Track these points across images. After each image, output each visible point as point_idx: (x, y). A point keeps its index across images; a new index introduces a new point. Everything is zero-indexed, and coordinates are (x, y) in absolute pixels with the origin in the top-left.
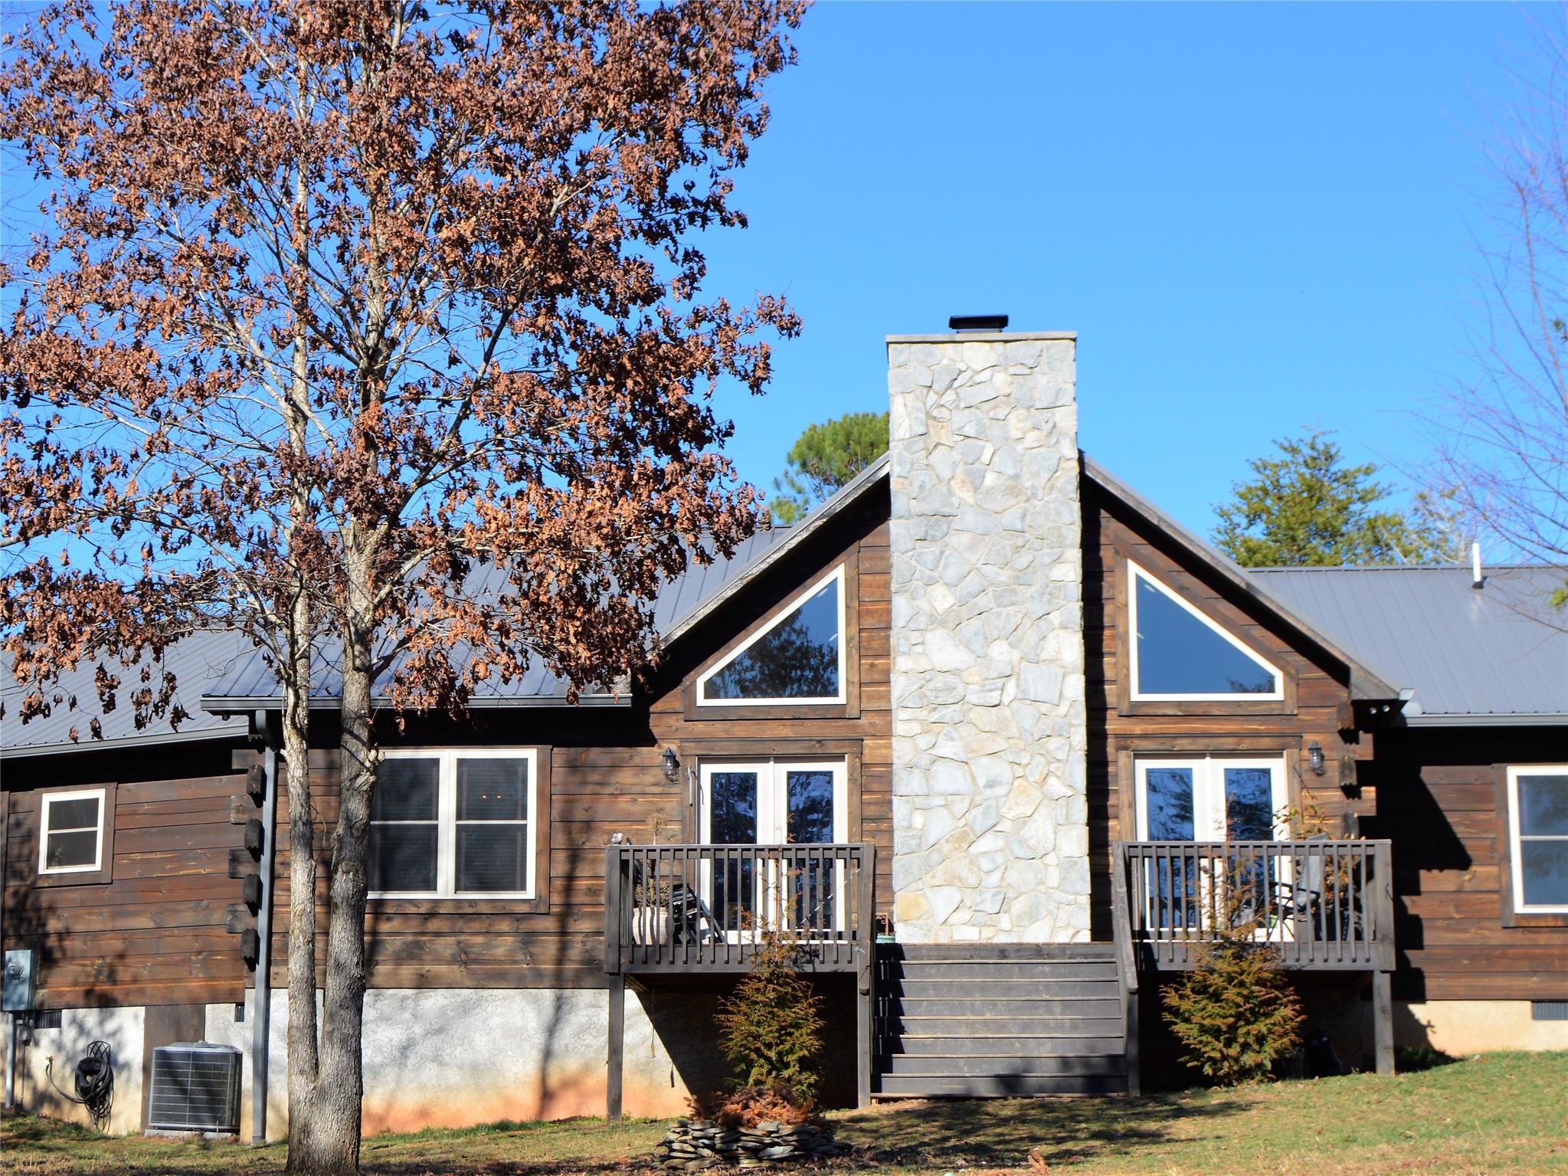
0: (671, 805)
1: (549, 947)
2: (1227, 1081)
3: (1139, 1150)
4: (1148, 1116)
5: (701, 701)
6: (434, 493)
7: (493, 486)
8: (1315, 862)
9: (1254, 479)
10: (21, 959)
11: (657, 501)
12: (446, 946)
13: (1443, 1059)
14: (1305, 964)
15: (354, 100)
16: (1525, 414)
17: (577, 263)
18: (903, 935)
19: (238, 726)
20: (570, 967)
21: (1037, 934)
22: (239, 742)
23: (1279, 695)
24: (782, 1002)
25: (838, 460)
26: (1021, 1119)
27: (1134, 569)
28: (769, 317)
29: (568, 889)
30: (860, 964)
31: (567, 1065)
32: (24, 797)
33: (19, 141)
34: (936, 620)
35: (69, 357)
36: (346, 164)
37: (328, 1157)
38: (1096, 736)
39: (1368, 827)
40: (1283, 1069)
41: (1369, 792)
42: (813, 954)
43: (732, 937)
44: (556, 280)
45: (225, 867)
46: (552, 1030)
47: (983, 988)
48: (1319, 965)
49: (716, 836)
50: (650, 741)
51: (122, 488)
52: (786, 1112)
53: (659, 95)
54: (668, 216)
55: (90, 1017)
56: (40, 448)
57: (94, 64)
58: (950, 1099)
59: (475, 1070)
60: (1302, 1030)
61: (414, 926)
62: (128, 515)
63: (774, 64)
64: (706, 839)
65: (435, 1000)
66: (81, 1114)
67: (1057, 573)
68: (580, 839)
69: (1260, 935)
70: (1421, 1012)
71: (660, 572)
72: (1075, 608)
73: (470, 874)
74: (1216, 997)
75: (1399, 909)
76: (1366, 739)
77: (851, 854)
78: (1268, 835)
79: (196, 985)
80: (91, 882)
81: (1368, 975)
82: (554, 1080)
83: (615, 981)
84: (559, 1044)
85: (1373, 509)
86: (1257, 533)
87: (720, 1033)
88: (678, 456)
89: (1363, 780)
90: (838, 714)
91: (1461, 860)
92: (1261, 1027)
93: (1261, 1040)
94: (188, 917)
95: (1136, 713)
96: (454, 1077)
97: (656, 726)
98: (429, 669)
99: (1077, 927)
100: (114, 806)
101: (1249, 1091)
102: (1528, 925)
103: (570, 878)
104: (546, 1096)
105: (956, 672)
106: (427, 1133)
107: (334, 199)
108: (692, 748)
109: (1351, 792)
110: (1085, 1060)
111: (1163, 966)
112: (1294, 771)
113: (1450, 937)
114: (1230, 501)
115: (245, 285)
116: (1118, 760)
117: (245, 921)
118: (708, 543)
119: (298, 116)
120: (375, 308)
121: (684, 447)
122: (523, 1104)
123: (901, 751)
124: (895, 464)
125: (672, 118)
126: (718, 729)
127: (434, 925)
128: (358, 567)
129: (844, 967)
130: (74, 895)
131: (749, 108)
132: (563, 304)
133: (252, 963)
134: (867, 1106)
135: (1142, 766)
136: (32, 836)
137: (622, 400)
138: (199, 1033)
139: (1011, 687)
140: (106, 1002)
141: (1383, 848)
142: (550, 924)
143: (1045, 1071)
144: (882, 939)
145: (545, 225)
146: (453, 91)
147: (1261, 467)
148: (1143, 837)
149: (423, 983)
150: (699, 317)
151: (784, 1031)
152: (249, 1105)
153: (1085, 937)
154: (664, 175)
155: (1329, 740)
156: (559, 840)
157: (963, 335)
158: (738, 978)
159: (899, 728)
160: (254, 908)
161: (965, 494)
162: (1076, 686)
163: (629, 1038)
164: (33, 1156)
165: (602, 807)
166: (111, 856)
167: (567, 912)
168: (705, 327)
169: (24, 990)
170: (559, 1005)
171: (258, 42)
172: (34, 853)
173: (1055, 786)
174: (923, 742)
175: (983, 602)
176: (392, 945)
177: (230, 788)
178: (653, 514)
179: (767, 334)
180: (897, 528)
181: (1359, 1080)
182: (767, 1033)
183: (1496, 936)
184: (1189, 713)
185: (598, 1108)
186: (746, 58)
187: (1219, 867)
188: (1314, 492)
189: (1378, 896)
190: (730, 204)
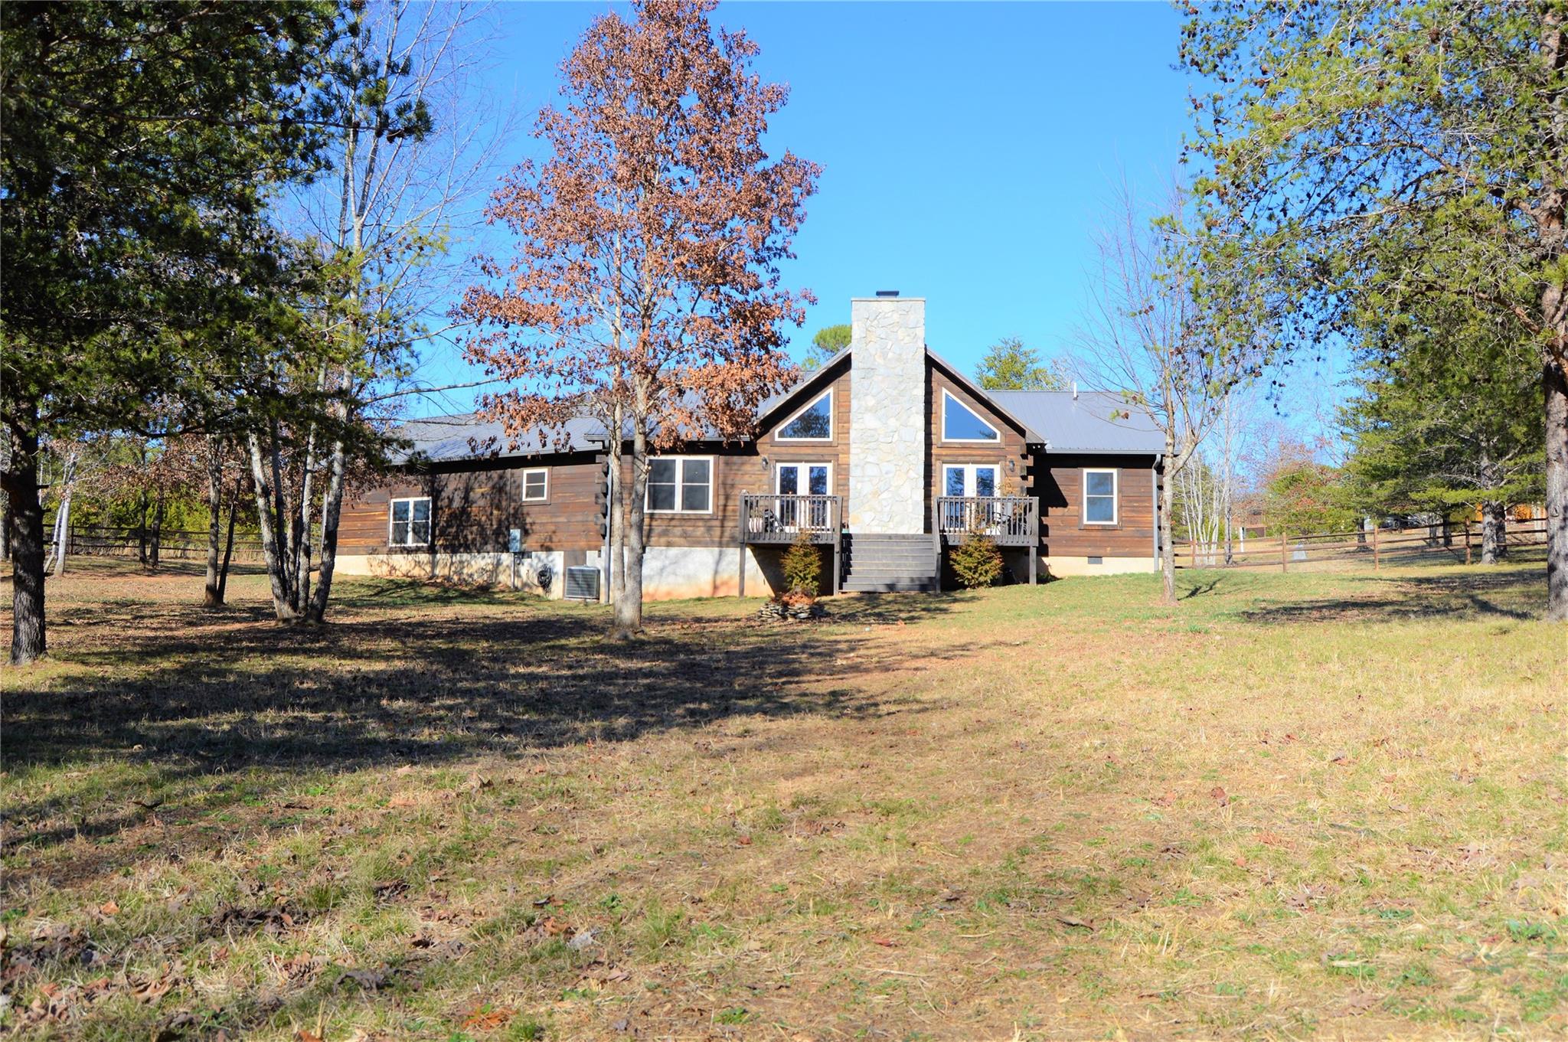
0: (765, 479)
1: (717, 532)
2: (973, 587)
3: (940, 616)
4: (943, 602)
5: (777, 439)
6: (672, 363)
7: (695, 360)
8: (1010, 505)
9: (991, 354)
10: (516, 533)
11: (759, 370)
12: (678, 531)
13: (1054, 578)
14: (1004, 544)
15: (640, 206)
16: (1099, 337)
17: (728, 274)
18: (852, 530)
19: (598, 446)
20: (725, 539)
21: (903, 530)
22: (599, 452)
23: (998, 440)
24: (806, 555)
25: (831, 343)
26: (895, 602)
27: (945, 391)
28: (805, 297)
29: (725, 510)
30: (836, 541)
31: (724, 576)
32: (516, 471)
33: (505, 219)
34: (868, 410)
35: (524, 309)
36: (636, 232)
37: (629, 622)
38: (928, 455)
39: (1030, 492)
40: (994, 583)
41: (1031, 478)
42: (818, 536)
43: (787, 529)
44: (720, 281)
45: (593, 499)
46: (718, 563)
47: (882, 551)
48: (1009, 544)
49: (782, 492)
50: (757, 454)
51: (547, 361)
52: (805, 600)
53: (764, 205)
54: (765, 254)
55: (543, 555)
56: (514, 345)
57: (535, 190)
58: (869, 593)
59: (689, 577)
60: (1003, 569)
61: (666, 523)
62: (550, 372)
63: (809, 193)
64: (778, 492)
65: (673, 551)
66: (540, 591)
67: (915, 392)
68: (729, 491)
69: (988, 532)
70: (1045, 559)
71: (760, 397)
72: (922, 405)
73: (688, 504)
74: (971, 555)
75: (1041, 522)
76: (1031, 458)
77: (833, 499)
78: (991, 494)
79: (583, 544)
80: (543, 504)
81: (1028, 548)
82: (718, 582)
83: (743, 545)
84: (720, 569)
85: (1035, 366)
86: (991, 374)
87: (781, 566)
88: (768, 352)
89: (1029, 473)
90: (829, 445)
91: (1064, 504)
92: (987, 567)
93: (987, 572)
94: (580, 518)
95: (943, 447)
96: (680, 580)
97: (759, 448)
98: (670, 431)
99: (919, 528)
100: (551, 475)
101: (982, 591)
102: (1088, 529)
103: (725, 506)
104: (715, 588)
105: (875, 430)
106: (671, 601)
107: (631, 246)
108: (773, 457)
109: (1024, 478)
110: (919, 579)
111: (951, 543)
112: (1003, 469)
113: (1059, 533)
114: (981, 362)
115: (597, 279)
116: (936, 464)
117: (601, 520)
118: (780, 388)
119: (617, 213)
120: (648, 289)
121: (770, 347)
122: (706, 591)
123: (853, 460)
124: (854, 349)
125: (768, 215)
126: (783, 450)
127: (673, 523)
128: (641, 393)
129: (830, 542)
130: (536, 509)
131: (798, 211)
132: (722, 289)
133: (604, 536)
134: (837, 595)
135: (945, 466)
136: (519, 486)
137: (746, 329)
138: (584, 561)
139: (896, 437)
140: (549, 549)
141: (1036, 500)
142: (717, 523)
143: (904, 583)
144: (844, 531)
145: (715, 259)
146: (680, 203)
147: (993, 349)
148: (945, 495)
149: (669, 545)
150: (777, 296)
151: (806, 566)
152: (603, 590)
153: (921, 531)
154: (764, 239)
155: (1017, 458)
156: (721, 491)
157: (881, 298)
158: (789, 545)
159: (853, 451)
160: (605, 515)
161: (881, 361)
162: (921, 436)
163: (747, 567)
164: (521, 608)
165: (738, 479)
166: (550, 494)
167: (724, 518)
168: (780, 300)
169: (518, 544)
170: (720, 554)
171: (601, 180)
172: (520, 494)
173: (912, 474)
174: (862, 456)
175: (886, 402)
176: (657, 530)
177: (594, 469)
178: (757, 375)
179: (804, 304)
180: (854, 373)
181: (1023, 586)
182: (800, 567)
183: (1076, 533)
184: (964, 447)
185: (736, 593)
186: (798, 190)
187: (974, 506)
188: (1013, 360)
189: (1033, 518)
190: (790, 250)
